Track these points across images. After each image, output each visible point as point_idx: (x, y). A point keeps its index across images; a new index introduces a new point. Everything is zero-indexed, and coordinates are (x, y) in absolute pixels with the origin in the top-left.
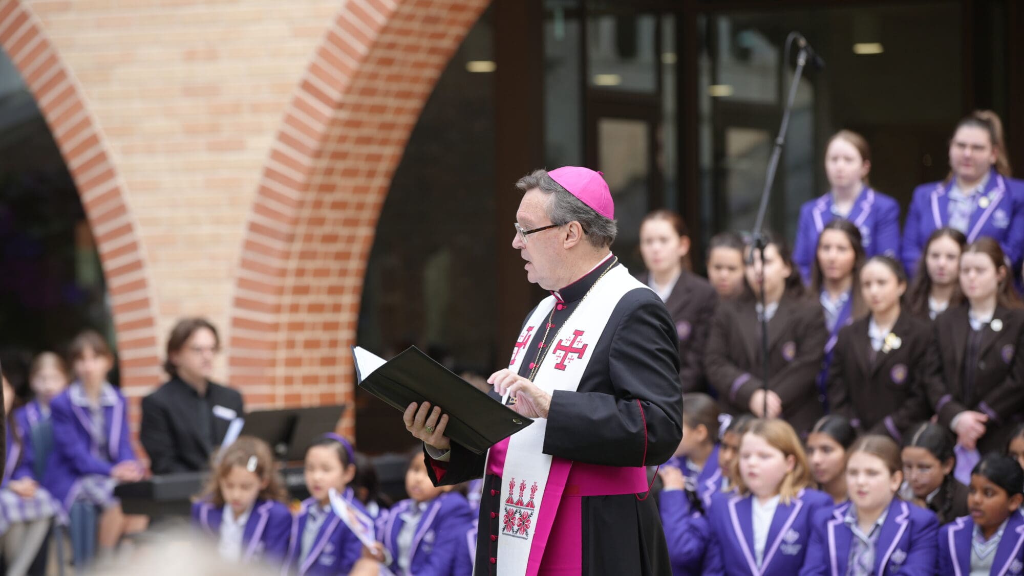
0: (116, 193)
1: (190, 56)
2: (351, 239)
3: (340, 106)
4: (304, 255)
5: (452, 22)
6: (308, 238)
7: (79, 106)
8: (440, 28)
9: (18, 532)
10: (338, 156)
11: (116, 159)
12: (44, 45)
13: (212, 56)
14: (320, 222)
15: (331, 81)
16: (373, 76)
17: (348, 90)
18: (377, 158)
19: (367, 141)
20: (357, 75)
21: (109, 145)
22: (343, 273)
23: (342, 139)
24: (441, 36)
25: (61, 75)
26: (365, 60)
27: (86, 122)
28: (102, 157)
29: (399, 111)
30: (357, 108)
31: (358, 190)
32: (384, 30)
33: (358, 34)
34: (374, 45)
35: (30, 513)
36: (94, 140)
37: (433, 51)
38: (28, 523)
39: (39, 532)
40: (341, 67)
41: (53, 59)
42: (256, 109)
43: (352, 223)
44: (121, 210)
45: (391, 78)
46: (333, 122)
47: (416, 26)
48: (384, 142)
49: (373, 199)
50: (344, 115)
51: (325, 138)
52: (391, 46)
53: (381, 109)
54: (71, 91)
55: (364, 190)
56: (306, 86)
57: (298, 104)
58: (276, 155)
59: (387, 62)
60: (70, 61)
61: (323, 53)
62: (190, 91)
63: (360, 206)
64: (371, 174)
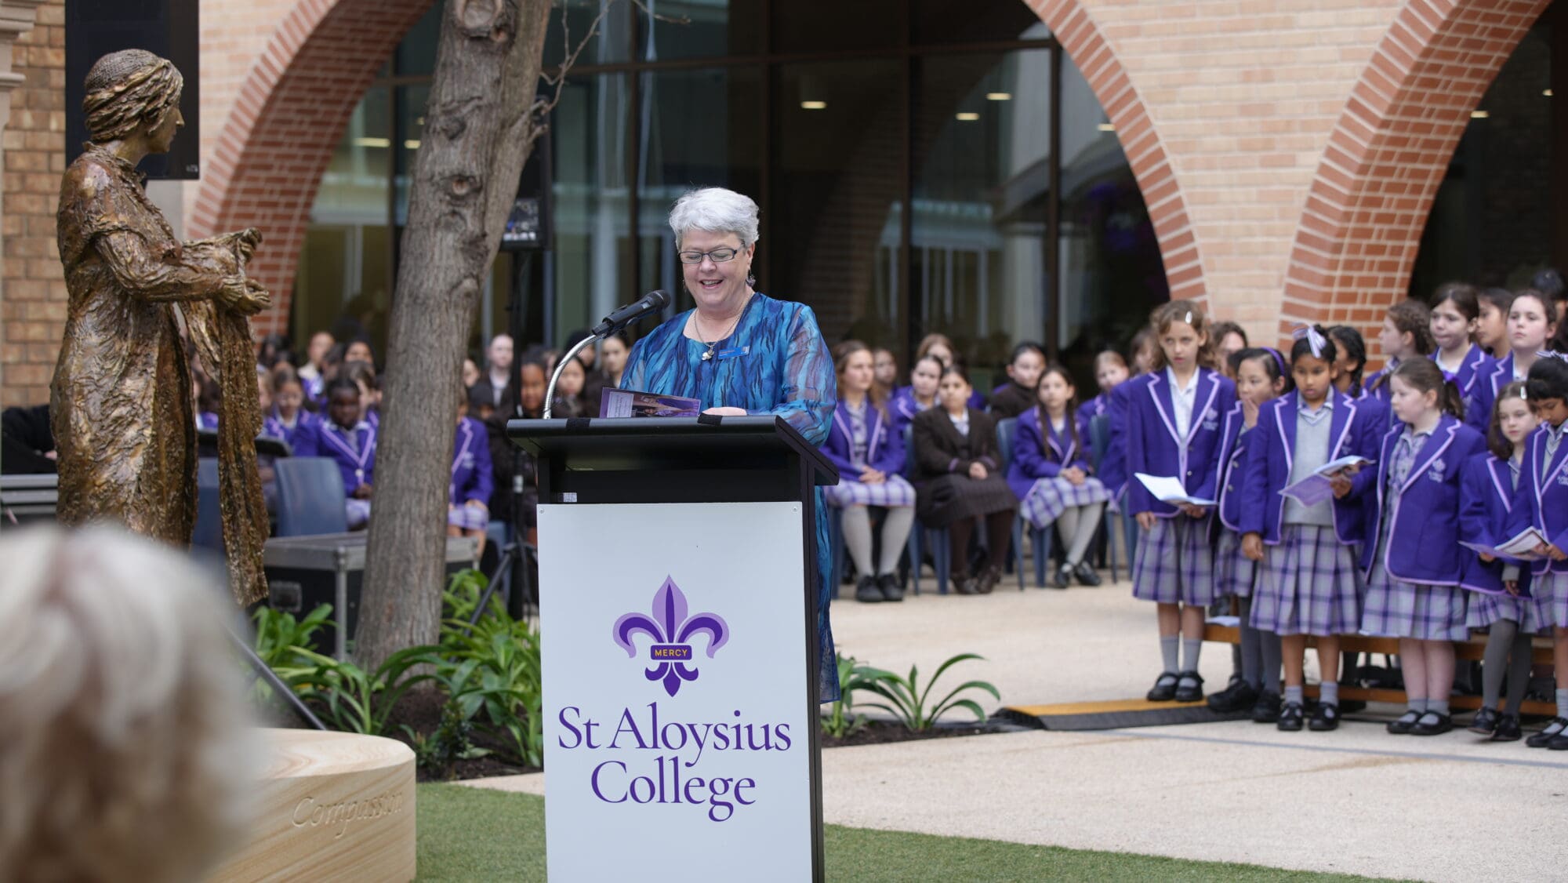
0: (1178, 204)
1: (1247, 77)
2: (1397, 251)
3: (1384, 124)
4: (1349, 265)
5: (1494, 47)
6: (1354, 249)
7: (1146, 123)
8: (1482, 52)
9: (1073, 516)
10: (1382, 171)
11: (1178, 173)
12: (1116, 66)
13: (1267, 77)
14: (1367, 233)
15: (1376, 101)
16: (1417, 97)
17: (1392, 110)
18: (1424, 174)
19: (1413, 158)
20: (1401, 95)
21: (1171, 159)
22: (1389, 282)
23: (1387, 156)
24: (1485, 59)
25: (1131, 94)
26: (1409, 81)
27: (1153, 138)
28: (1166, 170)
29: (1444, 130)
30: (1402, 126)
31: (1402, 204)
32: (1427, 53)
33: (1402, 57)
34: (1417, 67)
35: (1084, 499)
36: (1159, 155)
37: (1476, 73)
38: (1081, 508)
39: (1093, 517)
40: (1386, 87)
41: (1124, 80)
42: (1307, 126)
43: (1399, 235)
44: (1183, 219)
45: (1434, 99)
46: (1378, 139)
47: (1458, 49)
48: (1429, 159)
49: (1419, 213)
50: (1387, 133)
51: (1370, 155)
52: (1435, 68)
53: (1427, 128)
54: (1140, 109)
55: (1412, 204)
56: (1353, 105)
57: (1345, 121)
58: (1324, 170)
59: (1432, 83)
60: (1139, 82)
61: (1369, 74)
62: (1246, 110)
63: (1406, 220)
64: (1417, 189)
